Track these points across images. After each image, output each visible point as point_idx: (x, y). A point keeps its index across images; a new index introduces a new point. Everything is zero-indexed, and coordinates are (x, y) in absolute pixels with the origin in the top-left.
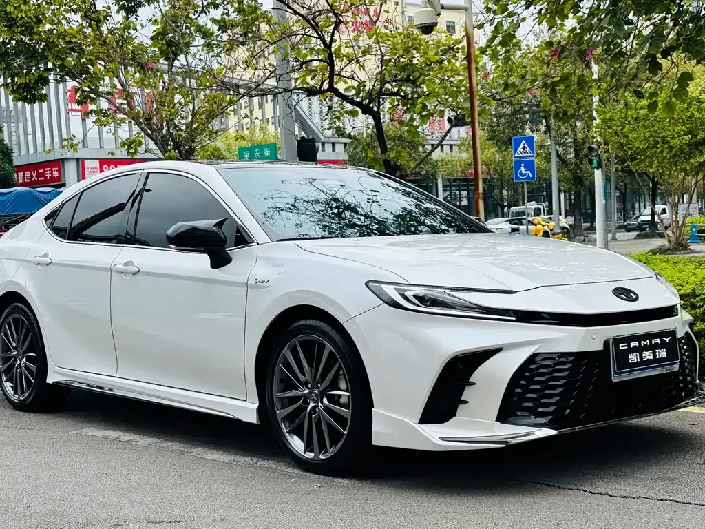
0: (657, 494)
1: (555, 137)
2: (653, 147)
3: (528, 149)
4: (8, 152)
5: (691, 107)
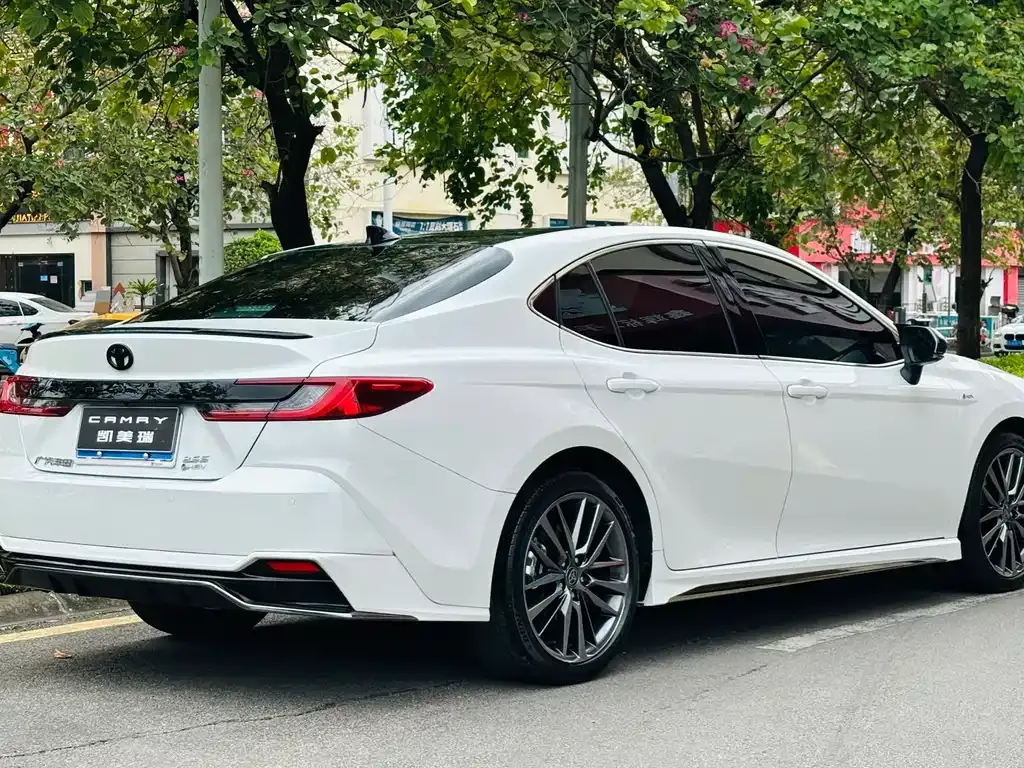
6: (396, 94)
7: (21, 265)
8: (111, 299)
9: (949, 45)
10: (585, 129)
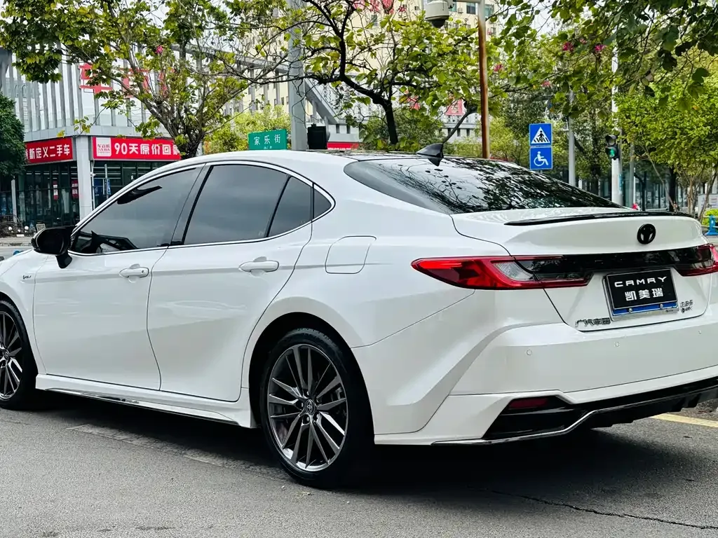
0: (642, 512)
1: (573, 125)
2: (672, 138)
3: (545, 137)
4: (20, 128)
5: (713, 98)
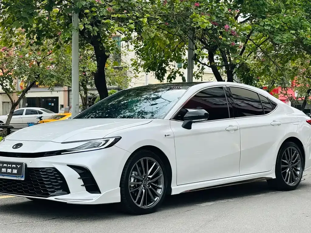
6: (138, 47)
7: (43, 100)
8: (69, 110)
9: (299, 31)
10: (192, 57)
